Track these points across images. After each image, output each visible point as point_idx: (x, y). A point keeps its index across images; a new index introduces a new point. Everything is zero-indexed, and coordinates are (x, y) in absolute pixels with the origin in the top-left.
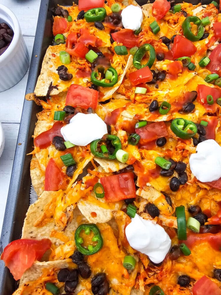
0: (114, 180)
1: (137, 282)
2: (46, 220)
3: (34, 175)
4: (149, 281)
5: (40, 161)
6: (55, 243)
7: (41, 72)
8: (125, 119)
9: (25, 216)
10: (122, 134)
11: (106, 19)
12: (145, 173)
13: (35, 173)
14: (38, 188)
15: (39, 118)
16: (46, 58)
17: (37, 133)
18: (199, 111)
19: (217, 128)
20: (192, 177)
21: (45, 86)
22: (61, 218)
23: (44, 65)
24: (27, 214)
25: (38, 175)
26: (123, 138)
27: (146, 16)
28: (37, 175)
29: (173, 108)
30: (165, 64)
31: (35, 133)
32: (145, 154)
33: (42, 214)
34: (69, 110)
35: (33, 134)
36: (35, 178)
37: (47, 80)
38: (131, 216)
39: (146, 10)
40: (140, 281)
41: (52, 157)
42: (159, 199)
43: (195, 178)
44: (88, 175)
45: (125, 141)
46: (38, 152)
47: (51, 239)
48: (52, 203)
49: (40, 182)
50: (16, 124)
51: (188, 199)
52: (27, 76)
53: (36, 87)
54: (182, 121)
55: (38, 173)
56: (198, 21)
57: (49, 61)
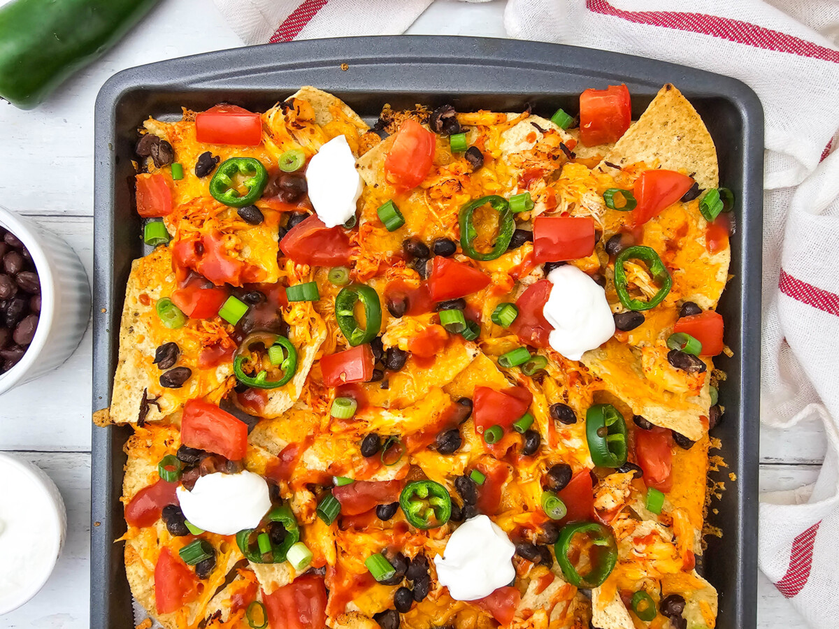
3: (134, 576)
5: (142, 555)
7: (121, 357)
8: (311, 467)
10: (303, 498)
12: (346, 583)
13: (136, 572)
14: (145, 599)
15: (131, 452)
16: (126, 319)
17: (129, 490)
18: (473, 444)
19: (506, 484)
20: (439, 587)
21: (133, 396)
23: (125, 341)
25: (142, 576)
26: (304, 508)
27: (368, 184)
28: (139, 576)
29: (410, 444)
30: (404, 337)
31: (125, 493)
32: (348, 546)
34: (189, 458)
35: (121, 494)
36: (136, 582)
37: (137, 380)
39: (370, 167)
41: (164, 544)
43: (445, 588)
44: (238, 579)
45: (310, 513)
46: (135, 536)
49: (147, 587)
50: (85, 454)
51: (433, 615)
53: (112, 403)
54: (423, 492)
55: (141, 572)
56: (500, 208)
57: (135, 321)
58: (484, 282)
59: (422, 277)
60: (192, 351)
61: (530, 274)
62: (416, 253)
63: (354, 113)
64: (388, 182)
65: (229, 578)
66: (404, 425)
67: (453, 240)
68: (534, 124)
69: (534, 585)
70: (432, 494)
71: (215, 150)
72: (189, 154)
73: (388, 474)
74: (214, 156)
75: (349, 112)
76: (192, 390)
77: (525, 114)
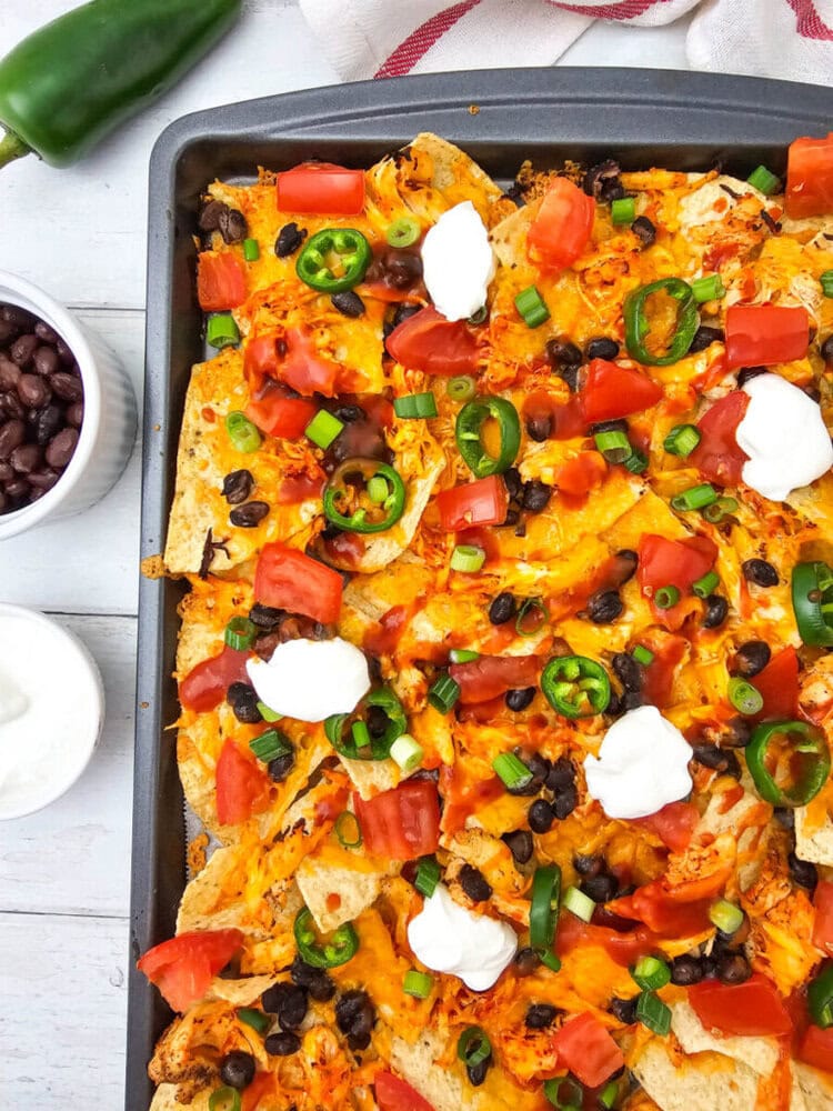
0: (386, 807)
1: (435, 1017)
2: (227, 900)
3: (189, 775)
4: (459, 1020)
5: (200, 746)
6: (252, 935)
7: (178, 488)
8: (421, 638)
10: (411, 678)
11: (368, 273)
12: (465, 790)
13: (192, 771)
14: (201, 806)
15: (186, 615)
16: (186, 439)
17: (183, 663)
18: (638, 611)
19: (680, 667)
20: (589, 801)
21: (193, 538)
22: (260, 912)
23: (184, 466)
24: (182, 901)
25: (198, 776)
26: (413, 692)
27: (504, 264)
28: (195, 776)
29: (555, 608)
30: (548, 466)
31: (179, 667)
32: (469, 742)
34: (265, 620)
35: (174, 668)
36: (191, 784)
37: (198, 517)
38: (421, 895)
39: (507, 241)
40: (440, 1014)
41: (229, 734)
43: (596, 802)
44: (323, 783)
45: (419, 698)
46: (192, 723)
49: (205, 791)
50: (126, 619)
51: (577, 841)
52: (137, 460)
53: (168, 546)
54: (573, 670)
55: (198, 770)
56: (680, 295)
57: (197, 443)
58: (654, 396)
59: (572, 389)
60: (269, 482)
61: (718, 385)
62: (564, 358)
63: (483, 172)
64: (530, 261)
65: (314, 780)
66: (548, 581)
67: (614, 339)
68: (724, 187)
69: (717, 802)
70: (584, 674)
71: (301, 222)
72: (267, 227)
73: (525, 647)
74: (299, 228)
75: (476, 172)
76: (270, 531)
77: (713, 173)
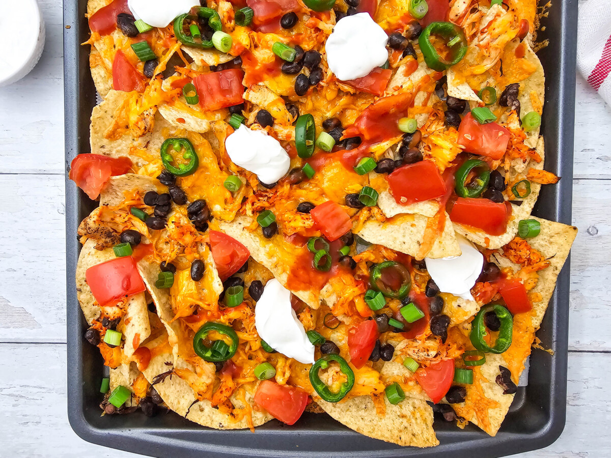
0: (212, 79)
1: (244, 207)
2: (119, 130)
3: (97, 75)
4: (258, 205)
5: (102, 55)
6: (137, 163)
9: (90, 122)
10: (225, 7)
12: (257, 68)
13: (99, 73)
17: (91, 9)
20: (329, 74)
22: (137, 123)
24: (91, 118)
25: (103, 76)
26: (225, 14)
28: (101, 76)
31: (89, 10)
32: (259, 40)
33: (113, 121)
35: (86, 12)
36: (99, 80)
38: (234, 128)
40: (247, 205)
41: (120, 48)
42: (274, 103)
43: (333, 75)
44: (176, 74)
45: (230, 19)
46: (97, 40)
47: (130, 157)
48: (123, 107)
49: (107, 86)
51: (323, 110)
55: (103, 73)
69: (402, 69)
